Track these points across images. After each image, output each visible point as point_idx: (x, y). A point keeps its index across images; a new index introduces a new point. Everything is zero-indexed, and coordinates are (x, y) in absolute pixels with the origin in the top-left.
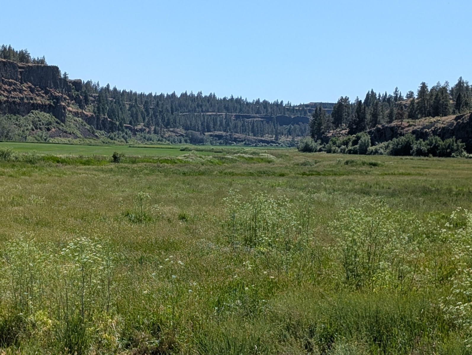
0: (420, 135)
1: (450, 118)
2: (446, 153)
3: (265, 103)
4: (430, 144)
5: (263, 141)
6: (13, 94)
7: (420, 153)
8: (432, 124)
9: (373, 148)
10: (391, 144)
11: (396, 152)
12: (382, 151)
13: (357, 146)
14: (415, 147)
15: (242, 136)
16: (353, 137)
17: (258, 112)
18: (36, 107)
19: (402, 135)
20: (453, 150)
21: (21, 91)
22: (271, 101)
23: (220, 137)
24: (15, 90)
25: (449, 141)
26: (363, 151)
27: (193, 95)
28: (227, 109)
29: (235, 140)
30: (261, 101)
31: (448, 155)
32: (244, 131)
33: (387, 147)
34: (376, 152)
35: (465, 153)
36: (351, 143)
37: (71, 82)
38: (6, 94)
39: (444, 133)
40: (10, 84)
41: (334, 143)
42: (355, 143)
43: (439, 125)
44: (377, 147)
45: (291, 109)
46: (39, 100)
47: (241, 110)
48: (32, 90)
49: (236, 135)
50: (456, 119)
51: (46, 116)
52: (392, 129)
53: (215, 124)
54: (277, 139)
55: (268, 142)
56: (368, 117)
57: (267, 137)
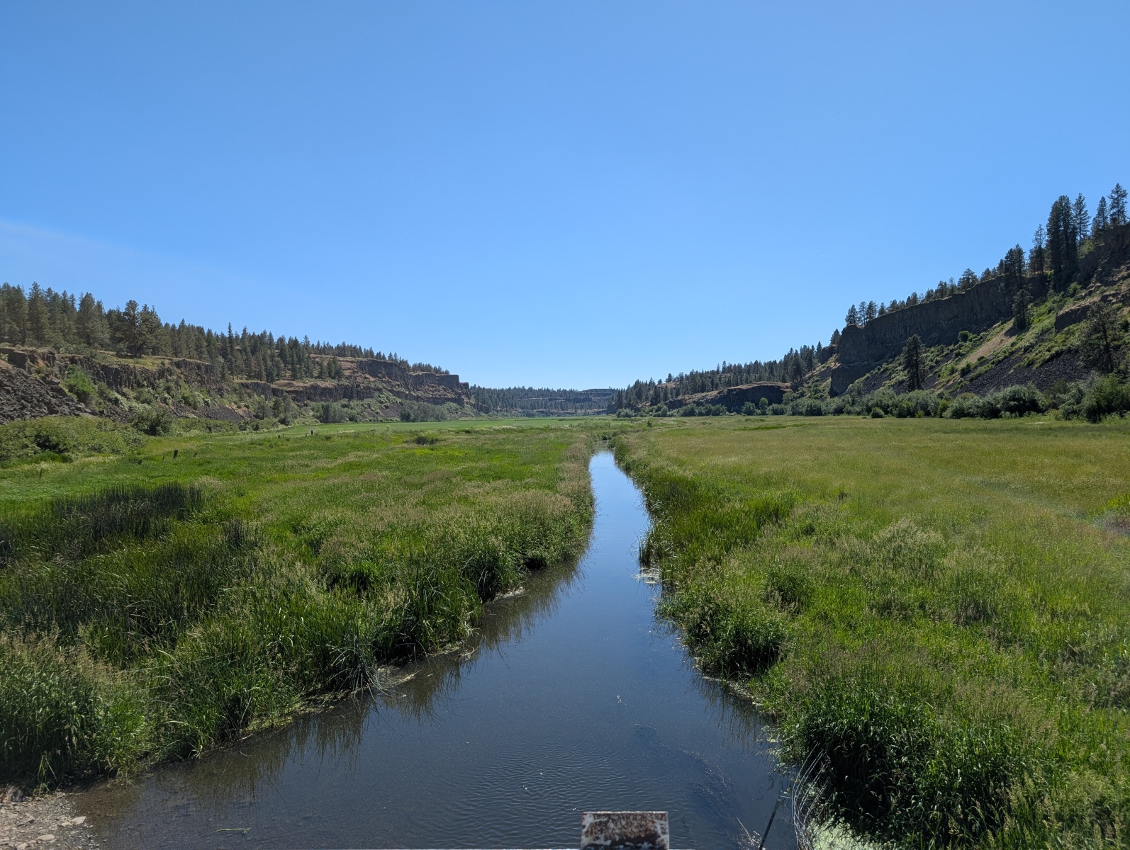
0: (698, 403)
1: (715, 393)
2: (716, 414)
3: (564, 391)
4: (707, 408)
5: (569, 413)
6: (435, 393)
7: (701, 414)
8: (704, 397)
9: (670, 413)
10: (682, 410)
11: (685, 415)
12: (675, 414)
13: (660, 412)
14: (697, 411)
15: (556, 411)
16: (655, 407)
17: (561, 396)
18: (448, 400)
19: (686, 404)
20: (720, 412)
21: (439, 391)
22: (568, 389)
23: (542, 412)
24: (436, 390)
25: (718, 406)
26: (664, 415)
27: (520, 388)
28: (543, 395)
29: (552, 413)
30: (562, 390)
31: (718, 415)
32: (556, 408)
33: (678, 412)
34: (672, 416)
35: (727, 413)
36: (654, 411)
37: (462, 384)
38: (431, 393)
39: (714, 401)
40: (433, 387)
41: (644, 411)
42: (657, 411)
43: (709, 398)
44: (673, 412)
45: (580, 393)
46: (449, 396)
47: (551, 396)
48: (445, 390)
49: (552, 411)
50: (719, 393)
51: (454, 405)
52: (679, 401)
53: (538, 405)
54: (576, 412)
55: (571, 414)
56: (662, 395)
57: (569, 411)
